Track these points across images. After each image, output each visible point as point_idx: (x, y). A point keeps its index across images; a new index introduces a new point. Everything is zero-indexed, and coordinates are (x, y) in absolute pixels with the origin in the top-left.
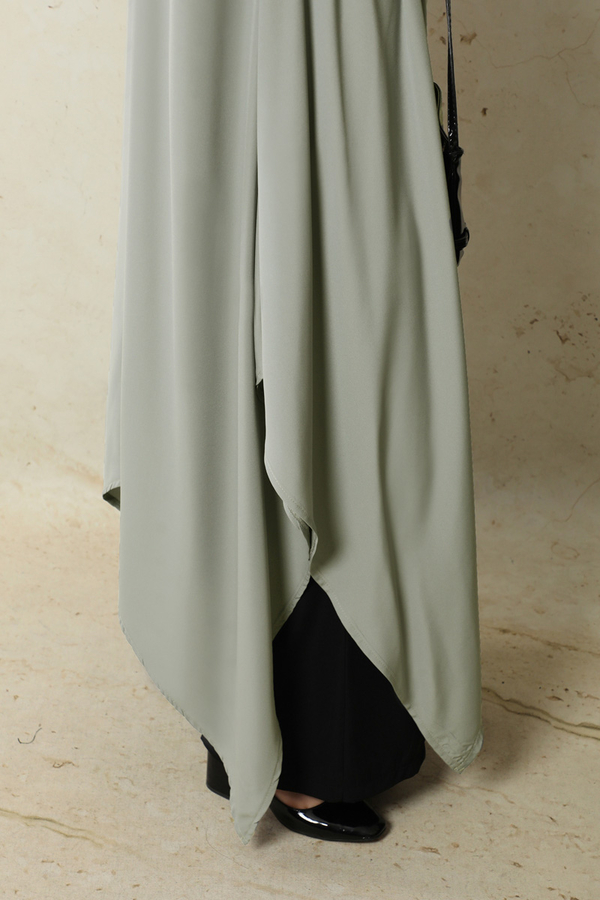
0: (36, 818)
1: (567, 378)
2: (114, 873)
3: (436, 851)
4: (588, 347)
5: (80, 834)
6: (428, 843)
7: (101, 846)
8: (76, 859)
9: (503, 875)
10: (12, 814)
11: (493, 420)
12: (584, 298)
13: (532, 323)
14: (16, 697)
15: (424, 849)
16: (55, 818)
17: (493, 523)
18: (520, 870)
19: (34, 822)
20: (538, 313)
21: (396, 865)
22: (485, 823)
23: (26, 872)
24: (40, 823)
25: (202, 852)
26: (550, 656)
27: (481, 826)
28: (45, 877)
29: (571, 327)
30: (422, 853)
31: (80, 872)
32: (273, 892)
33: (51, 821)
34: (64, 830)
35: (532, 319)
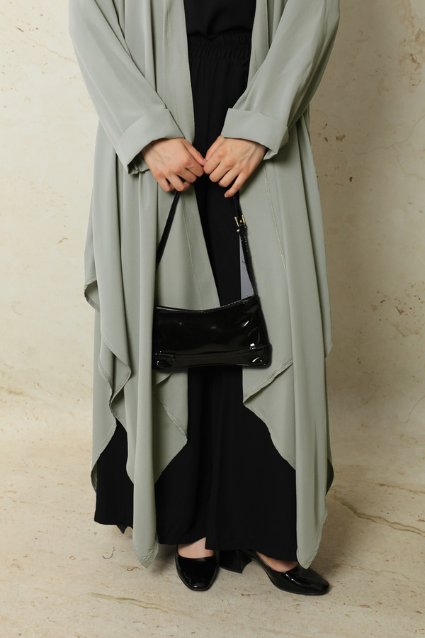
0: (124, 599)
1: (403, 335)
2: (178, 626)
3: (369, 607)
4: (415, 316)
5: (153, 606)
6: (363, 603)
7: (167, 612)
8: (154, 620)
9: (412, 618)
10: (110, 597)
11: (360, 362)
12: (412, 287)
13: (382, 302)
14: (95, 533)
15: (361, 606)
16: (135, 598)
17: (363, 425)
18: (422, 615)
19: (123, 601)
20: (385, 296)
21: (346, 615)
22: (395, 590)
23: (125, 628)
24: (127, 601)
25: (228, 613)
26: (413, 498)
27: (393, 592)
28: (137, 630)
29: (405, 304)
30: (360, 608)
31: (158, 627)
32: (276, 633)
33: (133, 600)
34: (144, 605)
35: (382, 300)
